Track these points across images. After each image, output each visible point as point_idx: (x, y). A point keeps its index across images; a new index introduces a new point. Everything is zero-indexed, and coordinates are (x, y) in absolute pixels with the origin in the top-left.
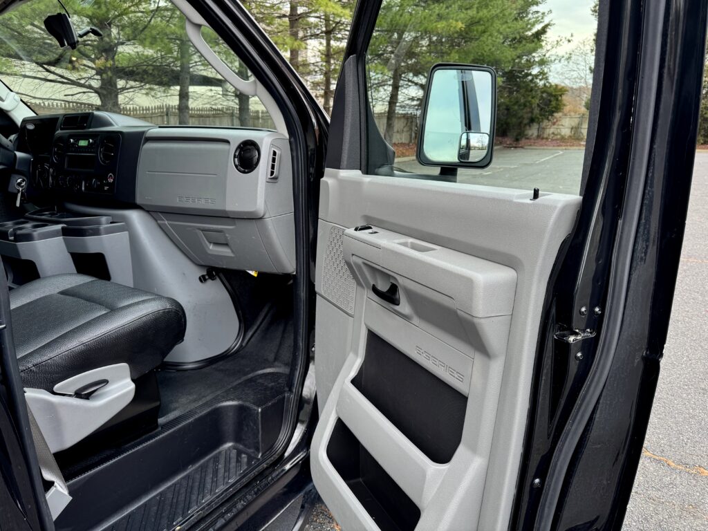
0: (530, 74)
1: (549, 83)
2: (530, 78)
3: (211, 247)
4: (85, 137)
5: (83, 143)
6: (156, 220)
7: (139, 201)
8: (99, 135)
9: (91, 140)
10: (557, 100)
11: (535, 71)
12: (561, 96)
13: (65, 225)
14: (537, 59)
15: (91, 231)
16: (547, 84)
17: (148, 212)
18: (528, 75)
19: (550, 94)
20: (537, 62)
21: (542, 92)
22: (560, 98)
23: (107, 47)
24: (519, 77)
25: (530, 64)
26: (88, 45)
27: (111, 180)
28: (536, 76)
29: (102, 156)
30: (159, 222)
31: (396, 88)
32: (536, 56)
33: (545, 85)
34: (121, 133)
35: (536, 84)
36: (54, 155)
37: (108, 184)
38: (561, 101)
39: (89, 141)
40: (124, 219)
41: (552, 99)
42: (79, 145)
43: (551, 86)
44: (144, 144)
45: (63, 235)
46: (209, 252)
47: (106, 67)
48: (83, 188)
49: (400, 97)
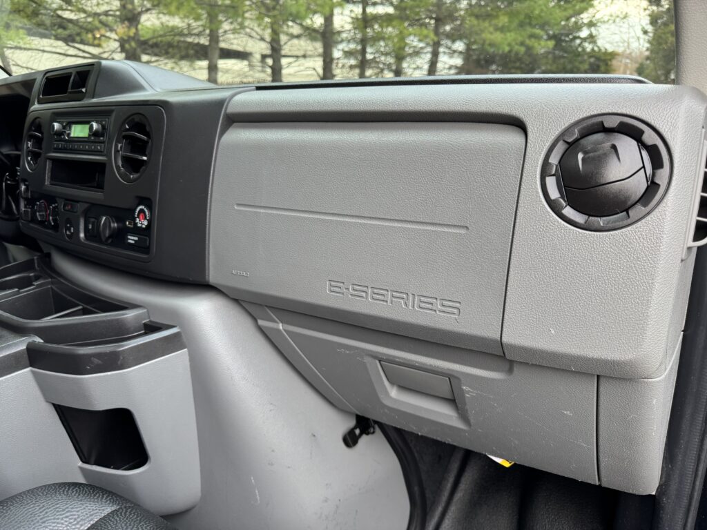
0: (579, 37)
1: (598, 47)
2: (578, 41)
3: (394, 392)
4: (82, 117)
5: (79, 131)
6: (255, 319)
7: (213, 277)
8: (111, 112)
9: (95, 126)
10: (607, 64)
11: (584, 33)
12: (610, 60)
13: (38, 340)
14: (586, 21)
15: (96, 361)
16: (596, 49)
17: (236, 301)
18: (575, 38)
19: (598, 59)
20: (585, 24)
21: (591, 57)
22: (609, 63)
23: (130, 15)
24: (566, 41)
25: (578, 27)
26: (111, 15)
27: (142, 223)
28: (584, 40)
29: (120, 163)
30: (261, 322)
31: (435, 54)
32: (585, 17)
33: (593, 50)
34: (164, 104)
35: (584, 49)
36: (28, 156)
37: (136, 230)
38: (611, 65)
39: (91, 127)
40: (177, 318)
41: (601, 64)
42: (72, 135)
43: (600, 50)
44: (223, 132)
45: (31, 365)
46: (387, 402)
47: (129, 37)
48: (82, 235)
49: (440, 65)
